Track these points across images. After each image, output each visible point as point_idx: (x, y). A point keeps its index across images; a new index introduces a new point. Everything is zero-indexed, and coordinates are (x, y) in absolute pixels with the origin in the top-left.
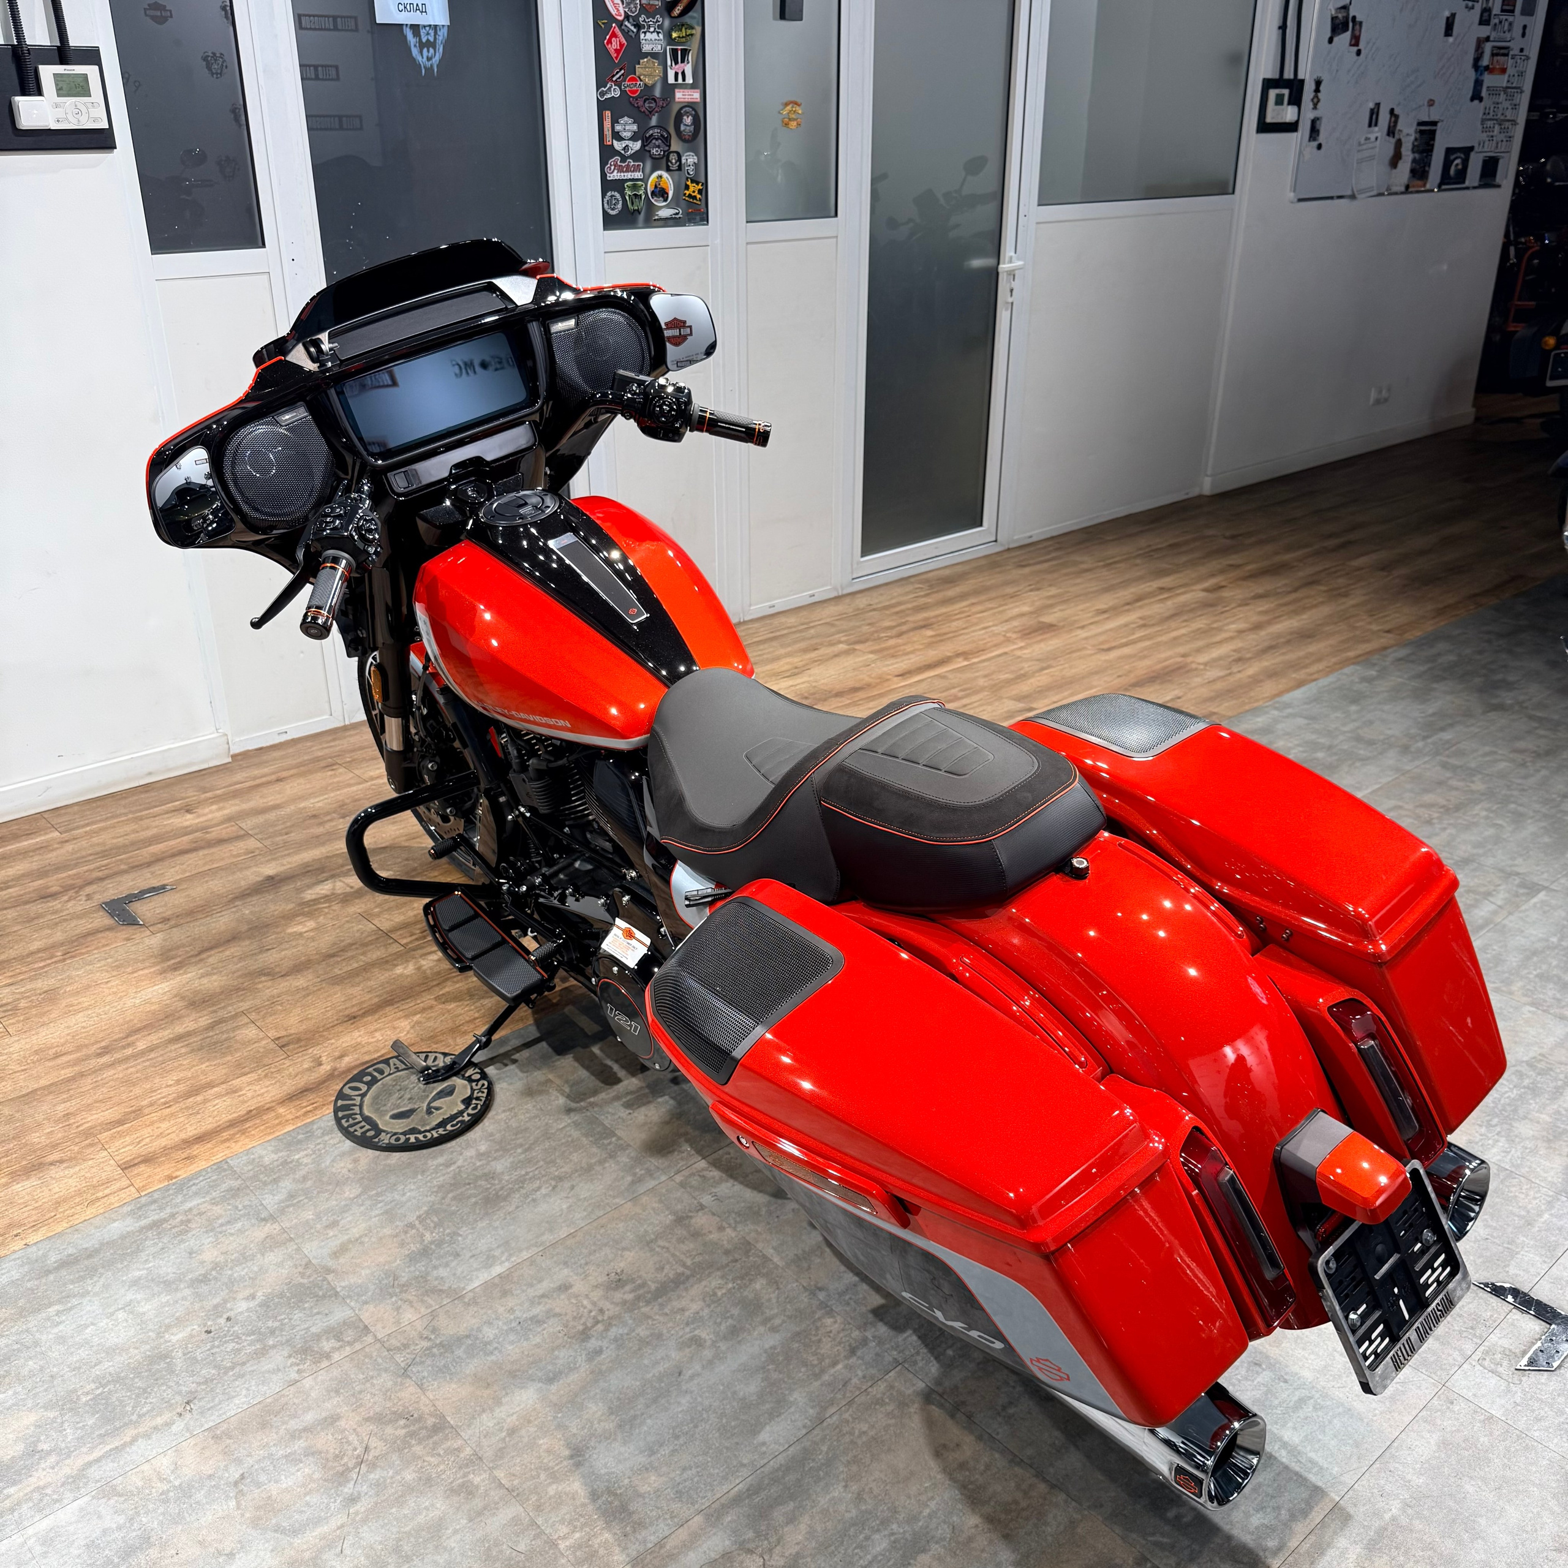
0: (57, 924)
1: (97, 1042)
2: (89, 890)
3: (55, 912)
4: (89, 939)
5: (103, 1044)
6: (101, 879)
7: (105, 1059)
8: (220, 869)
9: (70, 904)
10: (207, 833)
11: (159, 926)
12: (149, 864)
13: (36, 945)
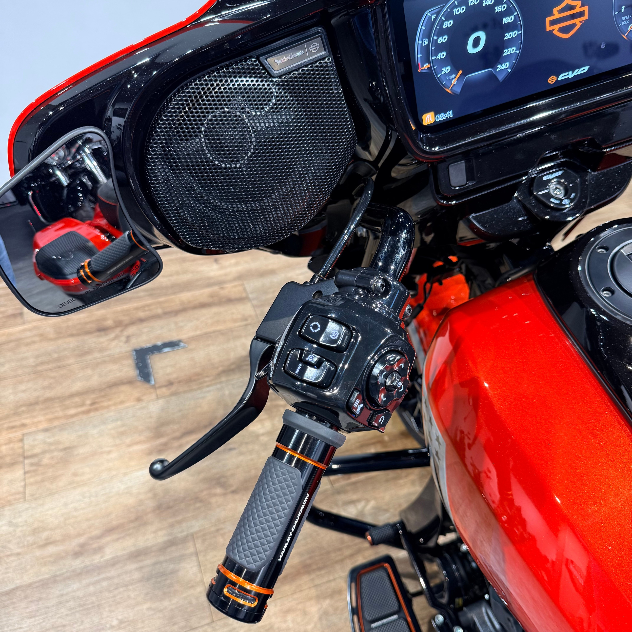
0: (98, 365)
1: (79, 535)
2: (131, 330)
3: (102, 350)
4: (114, 390)
5: (82, 540)
6: (142, 320)
7: (77, 564)
8: (221, 333)
9: (114, 343)
10: (222, 288)
11: (164, 390)
12: (176, 313)
13: (78, 386)
